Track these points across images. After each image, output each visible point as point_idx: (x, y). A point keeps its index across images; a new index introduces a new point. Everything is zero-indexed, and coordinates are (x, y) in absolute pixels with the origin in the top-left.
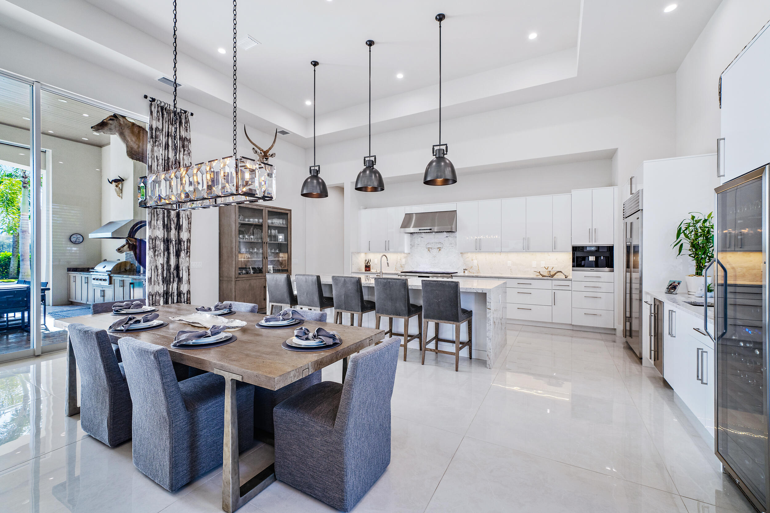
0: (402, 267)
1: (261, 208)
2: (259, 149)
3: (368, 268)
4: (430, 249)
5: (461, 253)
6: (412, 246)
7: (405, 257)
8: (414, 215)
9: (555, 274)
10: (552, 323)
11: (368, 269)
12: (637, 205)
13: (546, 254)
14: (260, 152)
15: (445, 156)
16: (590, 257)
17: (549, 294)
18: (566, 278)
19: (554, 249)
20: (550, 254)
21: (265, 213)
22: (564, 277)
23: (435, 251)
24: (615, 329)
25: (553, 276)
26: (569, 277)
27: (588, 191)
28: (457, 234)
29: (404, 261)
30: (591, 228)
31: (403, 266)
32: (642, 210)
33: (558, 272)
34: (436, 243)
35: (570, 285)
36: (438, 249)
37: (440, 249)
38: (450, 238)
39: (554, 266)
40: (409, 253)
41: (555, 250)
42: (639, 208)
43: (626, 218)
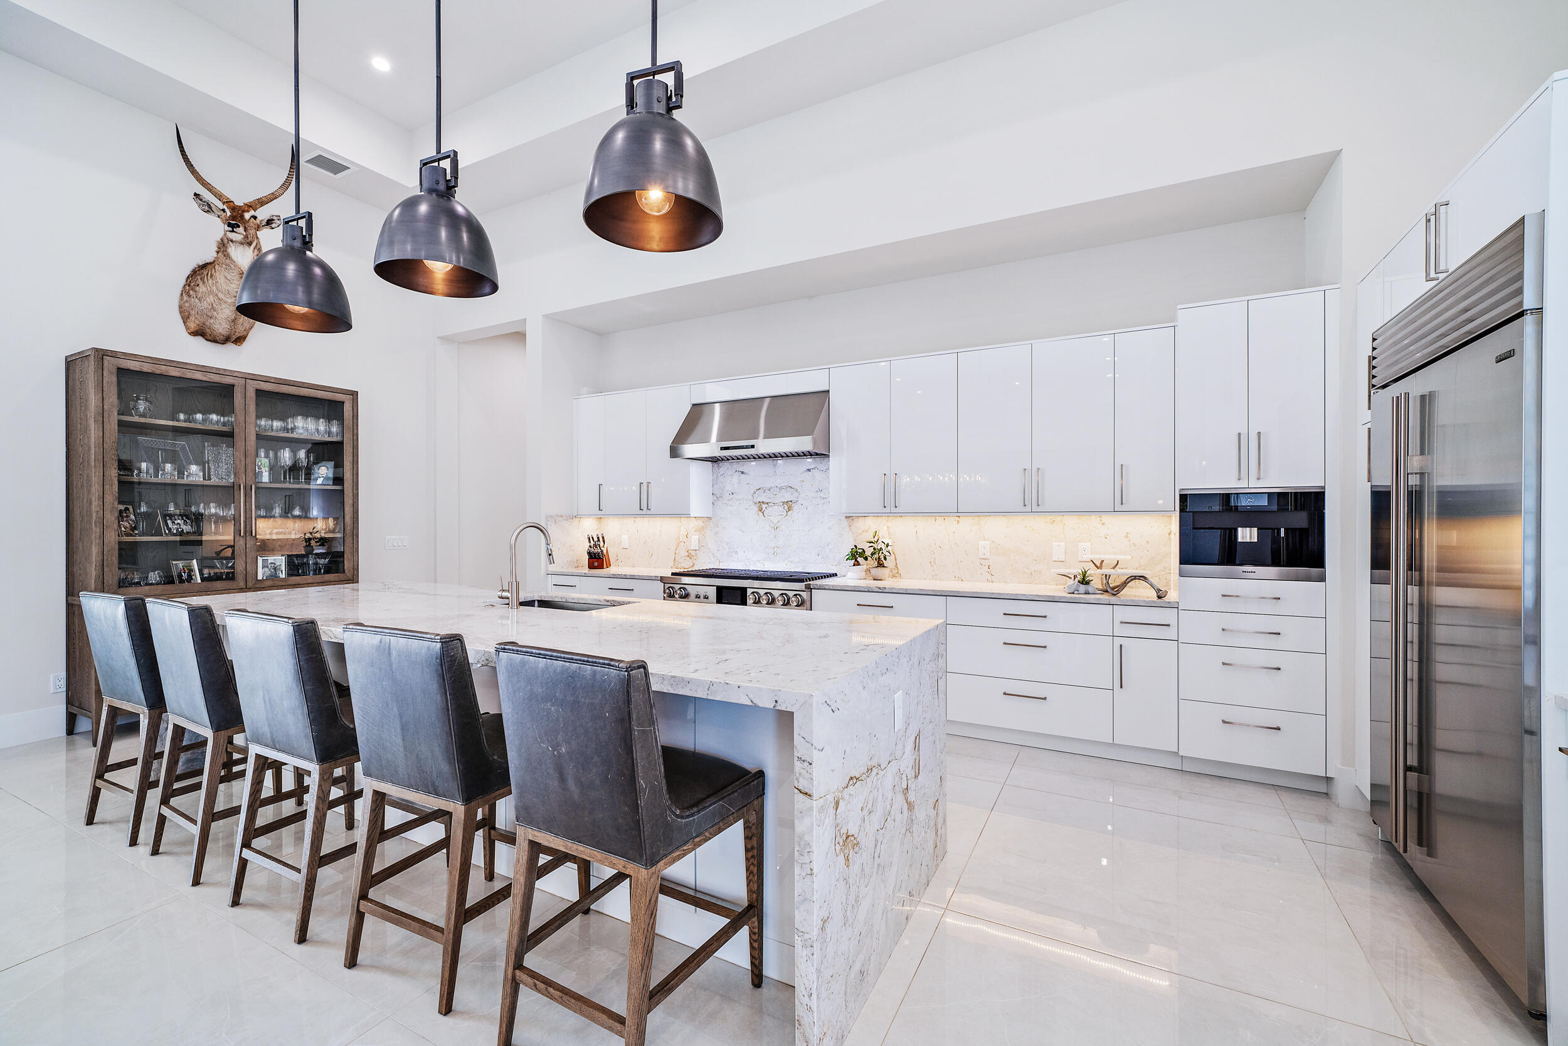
0: (689, 556)
1: (228, 380)
2: (219, 196)
3: (597, 560)
4: (764, 506)
5: (847, 517)
6: (716, 497)
7: (700, 530)
8: (717, 407)
9: (1125, 584)
10: (1113, 745)
11: (596, 564)
12: (1515, 286)
13: (1094, 520)
14: (221, 206)
15: (676, 114)
16: (1240, 529)
17: (1104, 650)
18: (1159, 597)
19: (1120, 506)
20: (1106, 518)
21: (246, 401)
22: (1153, 594)
23: (775, 512)
24: (1328, 780)
25: (1118, 592)
26: (1172, 596)
27: (1232, 310)
28: (833, 459)
29: (695, 538)
30: (1244, 432)
31: (693, 553)
32: (1539, 310)
33: (1135, 578)
34: (781, 488)
35: (1173, 623)
36: (786, 507)
37: (789, 505)
38: (816, 473)
39: (1119, 557)
40: (710, 518)
41: (1123, 508)
42: (1521, 303)
43: (1384, 387)
